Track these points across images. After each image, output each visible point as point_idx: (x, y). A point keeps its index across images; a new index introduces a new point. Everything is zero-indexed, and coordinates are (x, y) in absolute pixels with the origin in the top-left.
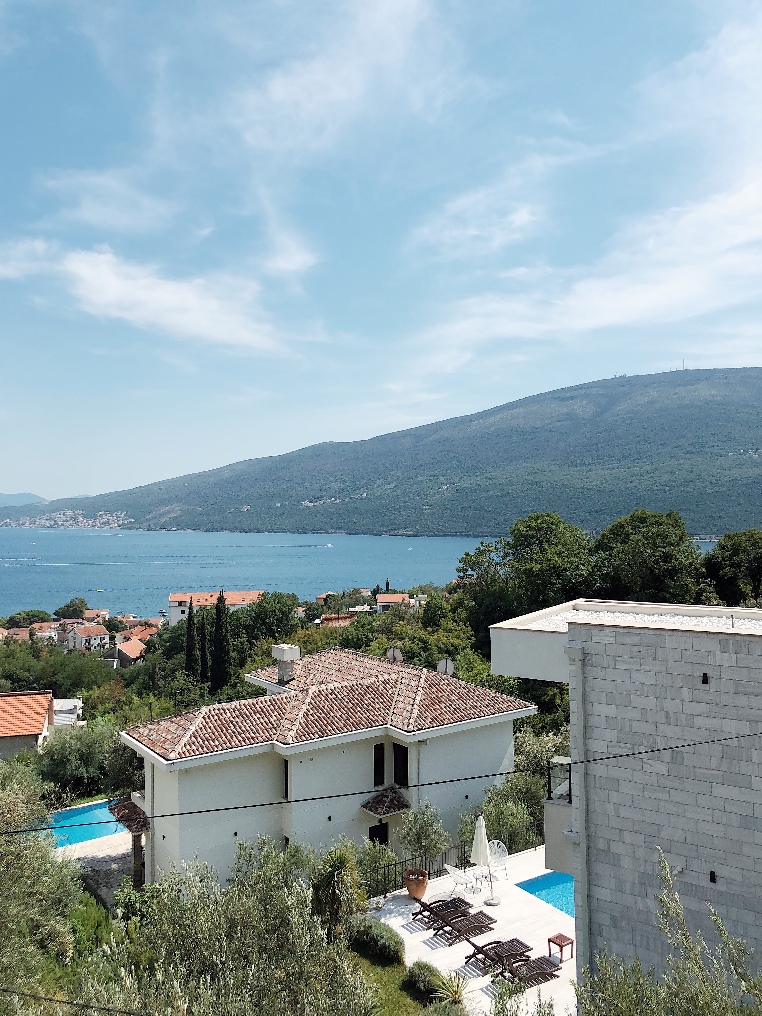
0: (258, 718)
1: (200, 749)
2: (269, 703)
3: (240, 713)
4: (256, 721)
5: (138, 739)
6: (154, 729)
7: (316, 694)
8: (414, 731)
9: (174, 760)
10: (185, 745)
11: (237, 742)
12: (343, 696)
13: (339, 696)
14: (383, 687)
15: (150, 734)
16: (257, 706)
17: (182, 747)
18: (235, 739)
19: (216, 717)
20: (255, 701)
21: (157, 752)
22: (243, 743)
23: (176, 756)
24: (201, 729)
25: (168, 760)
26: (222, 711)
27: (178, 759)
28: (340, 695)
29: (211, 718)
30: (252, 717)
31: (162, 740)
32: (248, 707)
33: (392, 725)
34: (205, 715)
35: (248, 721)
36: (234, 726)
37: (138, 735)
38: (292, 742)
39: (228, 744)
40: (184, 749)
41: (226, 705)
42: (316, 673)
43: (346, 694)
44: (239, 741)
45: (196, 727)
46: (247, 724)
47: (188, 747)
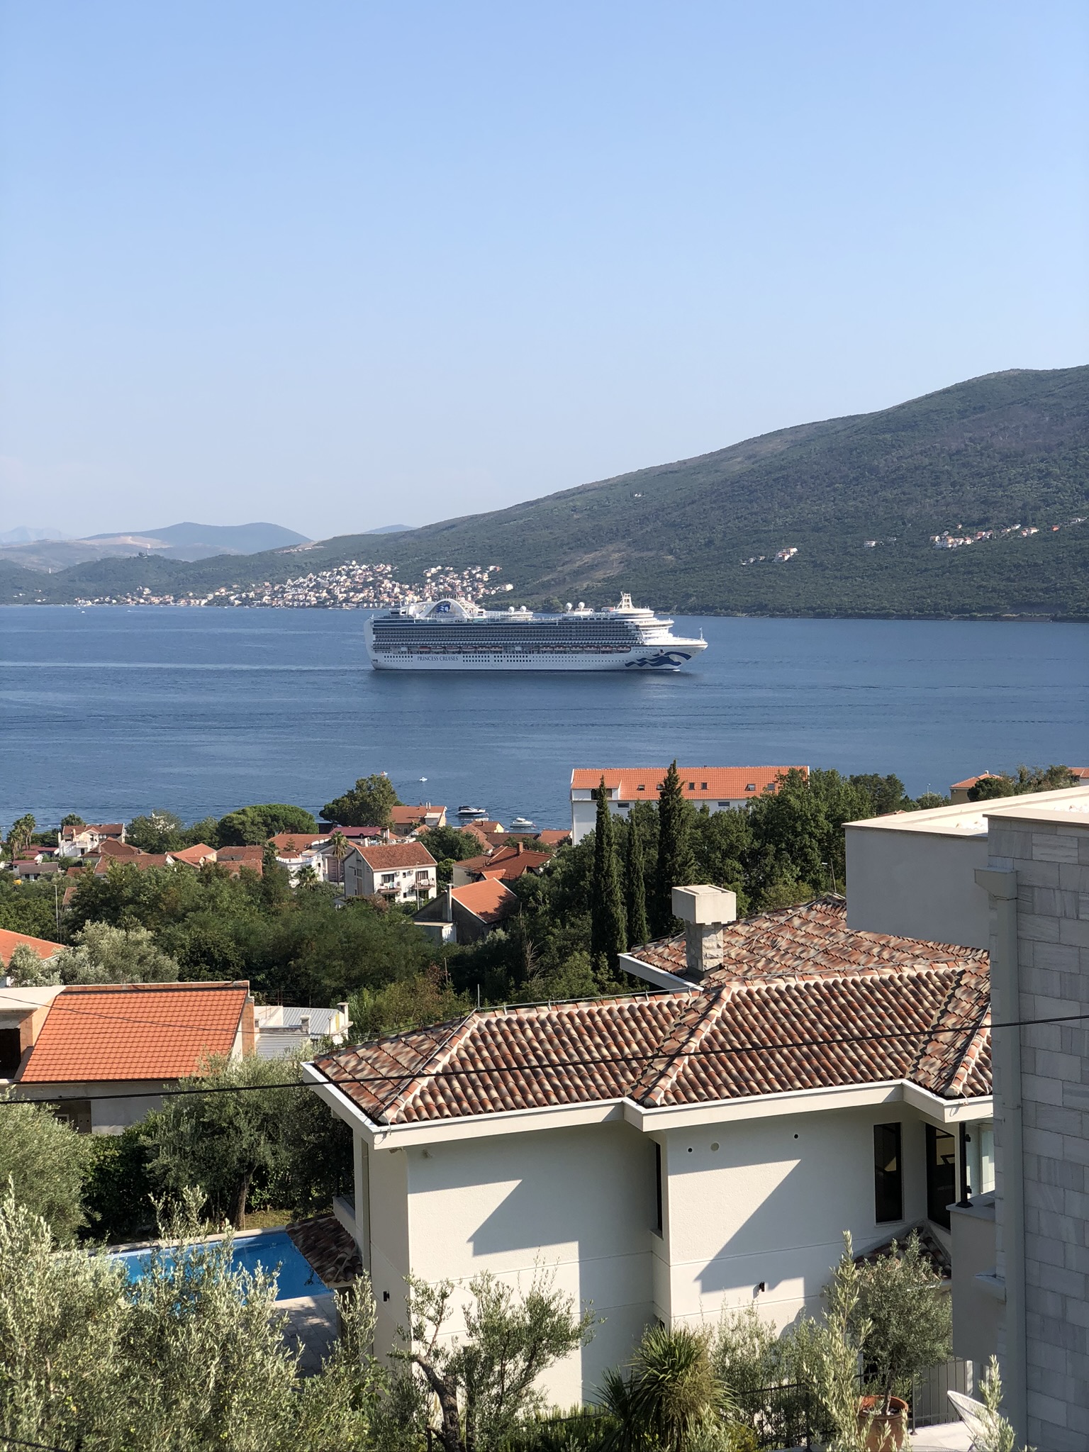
0: (597, 1047)
1: (455, 1105)
2: (627, 1015)
3: (557, 1033)
4: (590, 1052)
5: (333, 1078)
6: (369, 1058)
7: (738, 999)
8: (961, 1096)
9: (392, 1123)
10: (422, 1095)
11: (540, 1095)
12: (805, 1006)
13: (795, 1006)
14: (911, 992)
15: (360, 1068)
16: (598, 1018)
17: (415, 1098)
18: (536, 1087)
19: (500, 1038)
20: (595, 1009)
21: (363, 1105)
22: (554, 1099)
23: (398, 1116)
24: (462, 1061)
25: (379, 1124)
26: (516, 1027)
27: (403, 1122)
28: (799, 1004)
29: (490, 1038)
30: (583, 1042)
32: (577, 1020)
33: (914, 1081)
34: (476, 1031)
35: (572, 1051)
36: (539, 1059)
37: (335, 1070)
38: (664, 1102)
39: (519, 1098)
41: (524, 1014)
42: (773, 956)
43: (813, 1002)
44: (546, 1093)
45: (451, 1057)
46: (570, 1056)
47: (429, 1099)
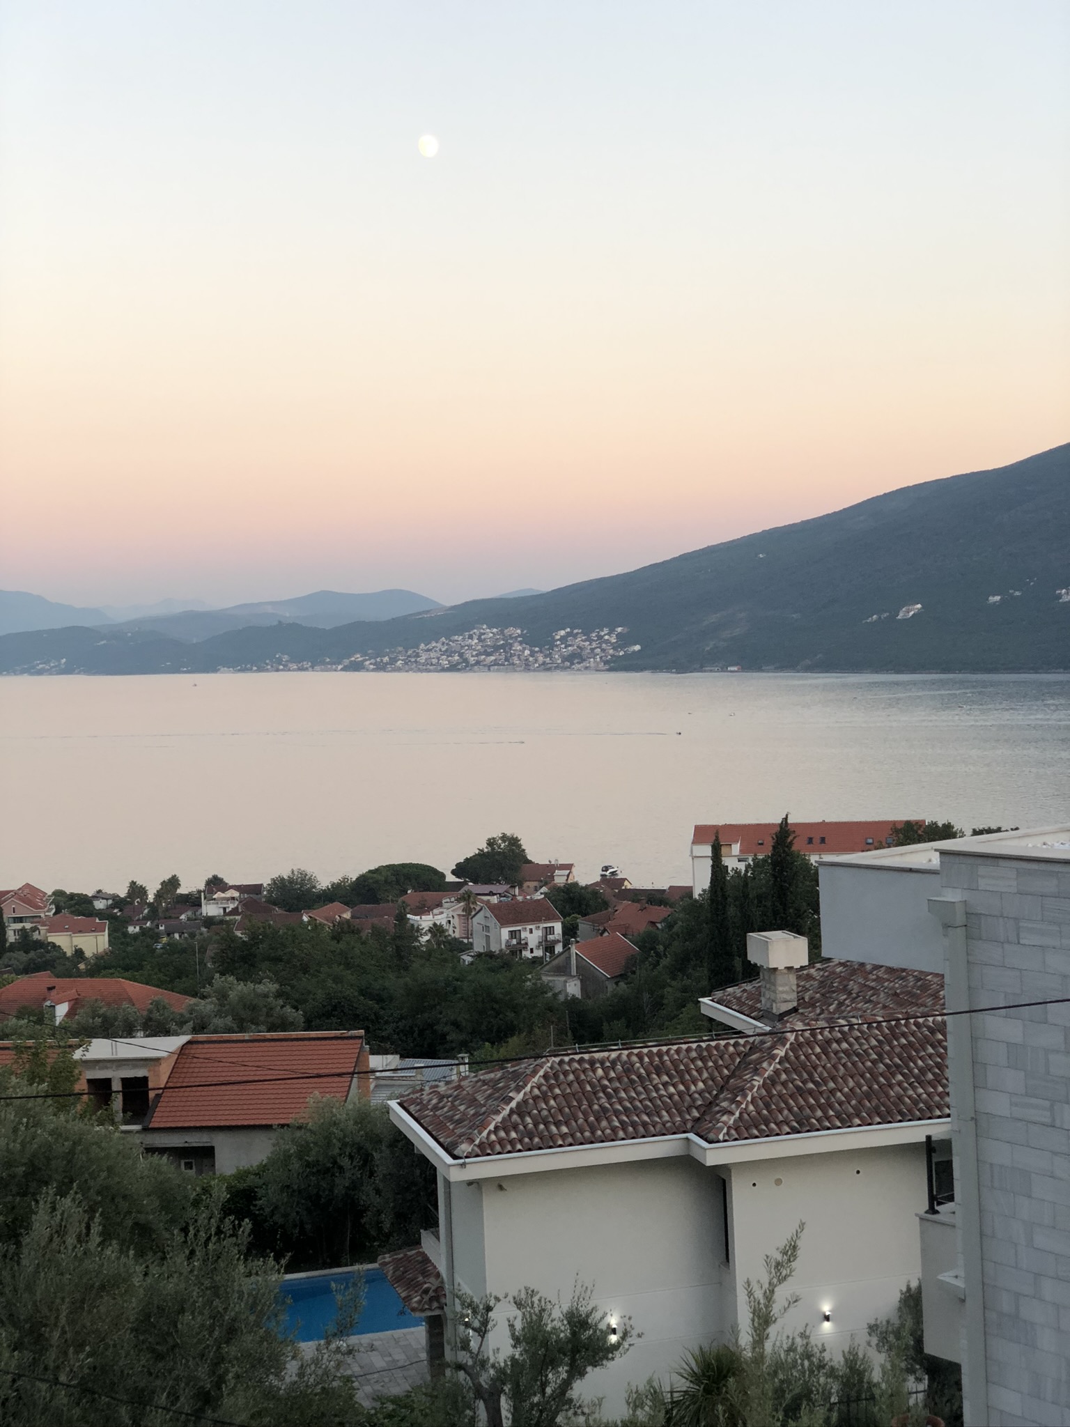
0: (665, 1084)
1: (527, 1140)
3: (626, 1072)
4: (657, 1090)
5: (416, 1115)
7: (801, 1040)
9: (466, 1157)
10: (496, 1131)
12: (866, 1047)
13: (857, 1047)
17: (489, 1133)
18: (604, 1123)
19: (571, 1077)
20: (664, 1049)
21: (441, 1140)
22: (621, 1134)
23: (472, 1150)
24: (535, 1098)
25: (455, 1157)
26: (587, 1066)
27: (477, 1156)
28: (861, 1045)
29: (562, 1077)
30: (651, 1080)
31: (457, 1117)
32: (646, 1060)
34: (549, 1070)
36: (609, 1097)
40: (493, 1137)
41: (598, 1053)
43: (874, 1042)
